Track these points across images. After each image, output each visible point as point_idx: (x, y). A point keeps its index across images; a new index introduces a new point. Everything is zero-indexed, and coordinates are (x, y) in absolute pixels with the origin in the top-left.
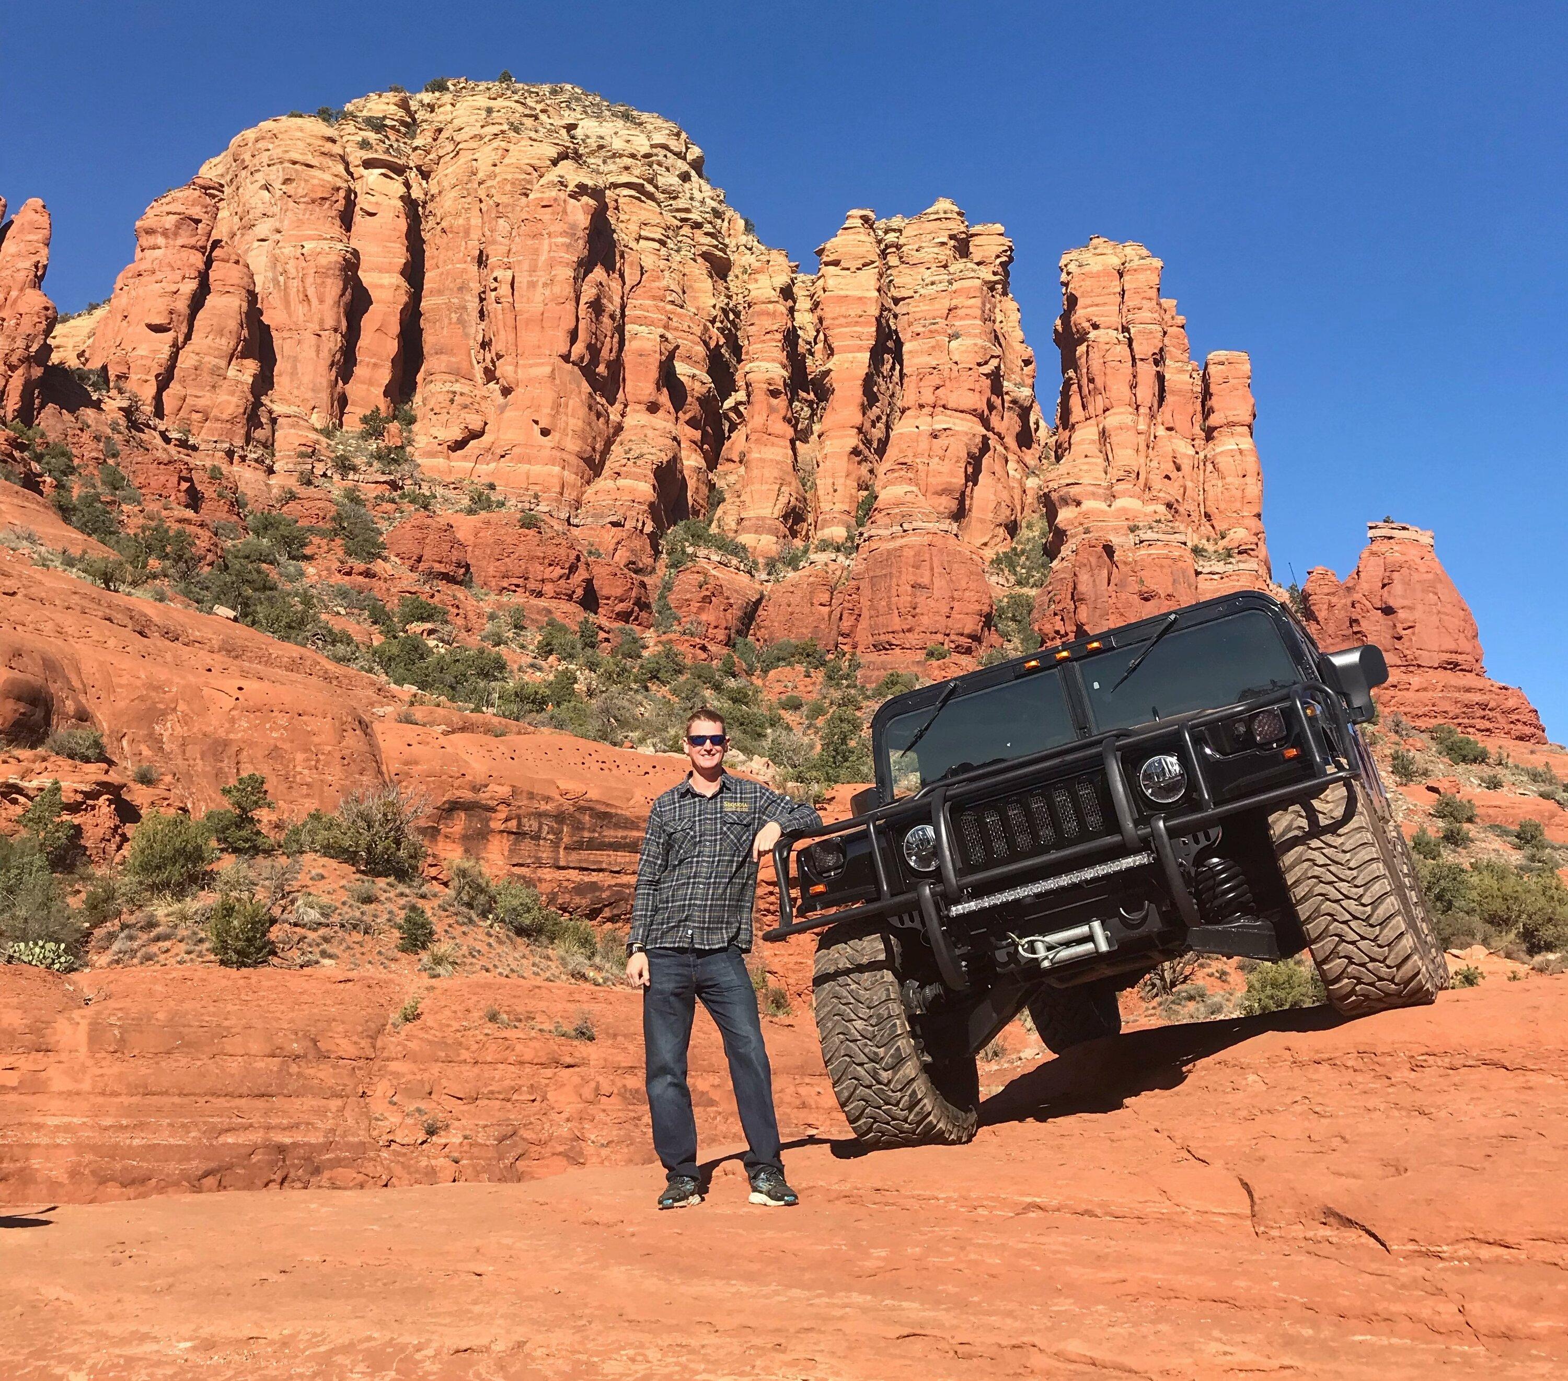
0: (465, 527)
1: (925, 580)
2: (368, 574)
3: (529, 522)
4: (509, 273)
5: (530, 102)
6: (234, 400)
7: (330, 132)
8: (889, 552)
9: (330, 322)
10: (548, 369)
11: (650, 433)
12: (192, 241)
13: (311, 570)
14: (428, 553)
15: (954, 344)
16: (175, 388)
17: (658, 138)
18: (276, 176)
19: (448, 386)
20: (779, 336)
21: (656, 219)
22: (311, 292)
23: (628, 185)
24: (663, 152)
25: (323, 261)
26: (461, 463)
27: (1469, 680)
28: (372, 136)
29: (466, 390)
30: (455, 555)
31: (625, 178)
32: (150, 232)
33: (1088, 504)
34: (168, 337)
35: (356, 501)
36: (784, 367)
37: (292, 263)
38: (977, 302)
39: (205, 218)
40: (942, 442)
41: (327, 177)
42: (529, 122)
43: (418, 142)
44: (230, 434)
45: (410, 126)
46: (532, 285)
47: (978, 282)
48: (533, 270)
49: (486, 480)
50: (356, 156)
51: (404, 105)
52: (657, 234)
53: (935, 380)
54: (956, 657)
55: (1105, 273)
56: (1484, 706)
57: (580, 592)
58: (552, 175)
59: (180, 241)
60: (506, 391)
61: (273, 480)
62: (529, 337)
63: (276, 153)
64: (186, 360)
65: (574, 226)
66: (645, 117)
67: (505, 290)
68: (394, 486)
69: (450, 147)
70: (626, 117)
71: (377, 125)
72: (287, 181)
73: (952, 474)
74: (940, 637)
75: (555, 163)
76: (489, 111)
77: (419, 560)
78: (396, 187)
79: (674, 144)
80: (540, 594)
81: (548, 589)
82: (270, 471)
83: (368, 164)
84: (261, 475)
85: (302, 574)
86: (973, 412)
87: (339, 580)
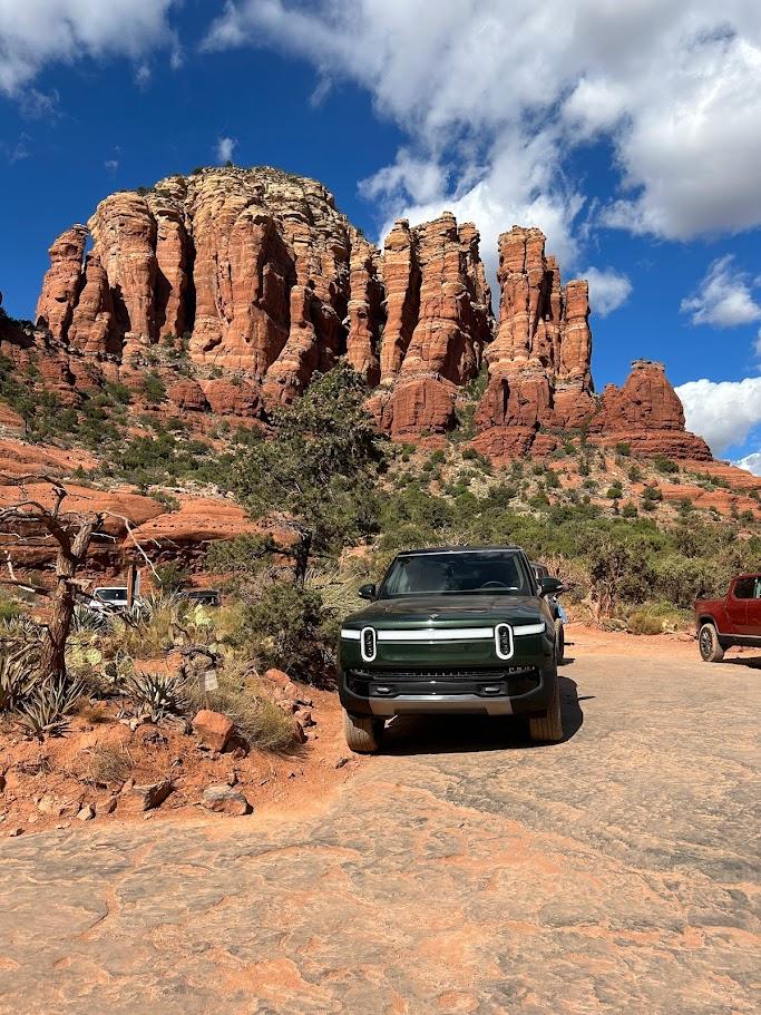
0: (207, 385)
1: (422, 401)
2: (155, 409)
3: (235, 382)
4: (227, 264)
5: (239, 176)
6: (99, 332)
7: (140, 199)
8: (406, 389)
9: (145, 292)
10: (247, 309)
11: (300, 338)
12: (74, 257)
13: (131, 408)
14: (187, 398)
15: (444, 285)
16: (72, 328)
17: (310, 191)
18: (117, 221)
19: (205, 320)
20: (365, 287)
21: (306, 232)
22: (135, 278)
23: (292, 216)
24: (312, 197)
25: (139, 262)
26: (210, 356)
27: (677, 433)
28: (163, 200)
29: (213, 321)
30: (201, 399)
31: (291, 212)
32: (55, 254)
33: (502, 360)
34: (66, 304)
35: (157, 376)
36: (367, 302)
37: (126, 265)
38: (457, 263)
39: (80, 246)
40: (437, 334)
41: (140, 221)
42: (236, 186)
43: (187, 201)
44: (98, 348)
45: (183, 193)
46: (238, 268)
47: (457, 253)
48: (238, 261)
49: (220, 364)
50: (154, 209)
51: (180, 182)
52: (307, 239)
53: (434, 303)
54: (435, 435)
55: (518, 244)
56: (682, 445)
57: (259, 413)
58: (245, 213)
59: (69, 258)
60: (229, 321)
61: (120, 369)
62: (239, 294)
63: (115, 211)
64: (76, 314)
65: (257, 238)
66: (305, 180)
67: (225, 271)
68: (176, 368)
69: (200, 202)
70: (293, 181)
71: (166, 194)
72: (122, 225)
73: (441, 349)
74: (428, 427)
75: (247, 206)
76: (219, 182)
77: (183, 401)
78: (175, 225)
79: (318, 193)
80: (241, 415)
81: (244, 412)
82: (119, 364)
83: (161, 213)
84: (114, 366)
85: (126, 410)
86: (452, 318)
87: (142, 412)
